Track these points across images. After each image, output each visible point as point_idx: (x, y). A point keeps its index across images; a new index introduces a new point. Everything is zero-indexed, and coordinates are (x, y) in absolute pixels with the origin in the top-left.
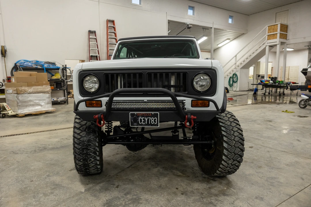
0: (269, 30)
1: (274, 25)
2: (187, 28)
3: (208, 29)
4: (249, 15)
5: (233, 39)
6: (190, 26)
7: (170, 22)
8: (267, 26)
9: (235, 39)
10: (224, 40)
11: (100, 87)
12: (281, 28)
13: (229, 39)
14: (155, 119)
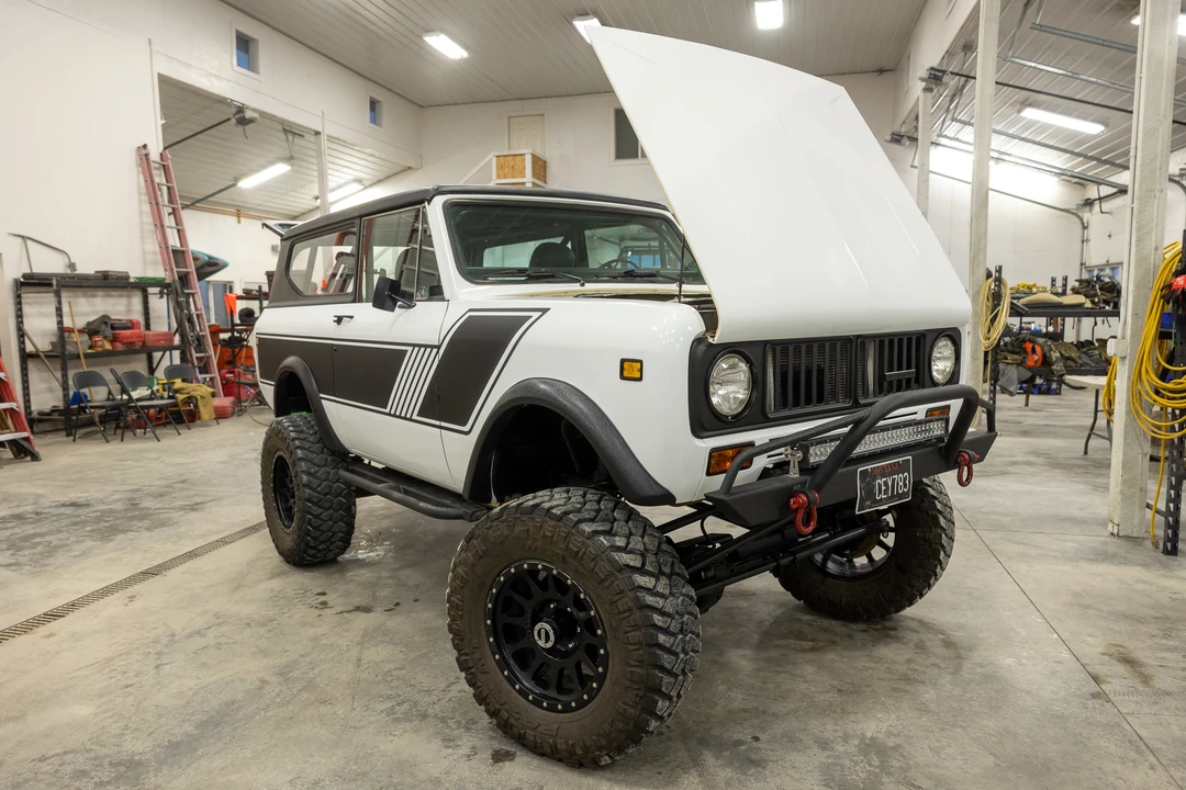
0: (500, 167)
1: (514, 155)
2: (233, 121)
3: (302, 136)
4: (422, 107)
5: (370, 183)
6: (249, 114)
7: (165, 83)
8: (492, 154)
9: (379, 182)
10: (342, 181)
11: (754, 395)
12: (533, 167)
13: (359, 181)
14: (905, 479)
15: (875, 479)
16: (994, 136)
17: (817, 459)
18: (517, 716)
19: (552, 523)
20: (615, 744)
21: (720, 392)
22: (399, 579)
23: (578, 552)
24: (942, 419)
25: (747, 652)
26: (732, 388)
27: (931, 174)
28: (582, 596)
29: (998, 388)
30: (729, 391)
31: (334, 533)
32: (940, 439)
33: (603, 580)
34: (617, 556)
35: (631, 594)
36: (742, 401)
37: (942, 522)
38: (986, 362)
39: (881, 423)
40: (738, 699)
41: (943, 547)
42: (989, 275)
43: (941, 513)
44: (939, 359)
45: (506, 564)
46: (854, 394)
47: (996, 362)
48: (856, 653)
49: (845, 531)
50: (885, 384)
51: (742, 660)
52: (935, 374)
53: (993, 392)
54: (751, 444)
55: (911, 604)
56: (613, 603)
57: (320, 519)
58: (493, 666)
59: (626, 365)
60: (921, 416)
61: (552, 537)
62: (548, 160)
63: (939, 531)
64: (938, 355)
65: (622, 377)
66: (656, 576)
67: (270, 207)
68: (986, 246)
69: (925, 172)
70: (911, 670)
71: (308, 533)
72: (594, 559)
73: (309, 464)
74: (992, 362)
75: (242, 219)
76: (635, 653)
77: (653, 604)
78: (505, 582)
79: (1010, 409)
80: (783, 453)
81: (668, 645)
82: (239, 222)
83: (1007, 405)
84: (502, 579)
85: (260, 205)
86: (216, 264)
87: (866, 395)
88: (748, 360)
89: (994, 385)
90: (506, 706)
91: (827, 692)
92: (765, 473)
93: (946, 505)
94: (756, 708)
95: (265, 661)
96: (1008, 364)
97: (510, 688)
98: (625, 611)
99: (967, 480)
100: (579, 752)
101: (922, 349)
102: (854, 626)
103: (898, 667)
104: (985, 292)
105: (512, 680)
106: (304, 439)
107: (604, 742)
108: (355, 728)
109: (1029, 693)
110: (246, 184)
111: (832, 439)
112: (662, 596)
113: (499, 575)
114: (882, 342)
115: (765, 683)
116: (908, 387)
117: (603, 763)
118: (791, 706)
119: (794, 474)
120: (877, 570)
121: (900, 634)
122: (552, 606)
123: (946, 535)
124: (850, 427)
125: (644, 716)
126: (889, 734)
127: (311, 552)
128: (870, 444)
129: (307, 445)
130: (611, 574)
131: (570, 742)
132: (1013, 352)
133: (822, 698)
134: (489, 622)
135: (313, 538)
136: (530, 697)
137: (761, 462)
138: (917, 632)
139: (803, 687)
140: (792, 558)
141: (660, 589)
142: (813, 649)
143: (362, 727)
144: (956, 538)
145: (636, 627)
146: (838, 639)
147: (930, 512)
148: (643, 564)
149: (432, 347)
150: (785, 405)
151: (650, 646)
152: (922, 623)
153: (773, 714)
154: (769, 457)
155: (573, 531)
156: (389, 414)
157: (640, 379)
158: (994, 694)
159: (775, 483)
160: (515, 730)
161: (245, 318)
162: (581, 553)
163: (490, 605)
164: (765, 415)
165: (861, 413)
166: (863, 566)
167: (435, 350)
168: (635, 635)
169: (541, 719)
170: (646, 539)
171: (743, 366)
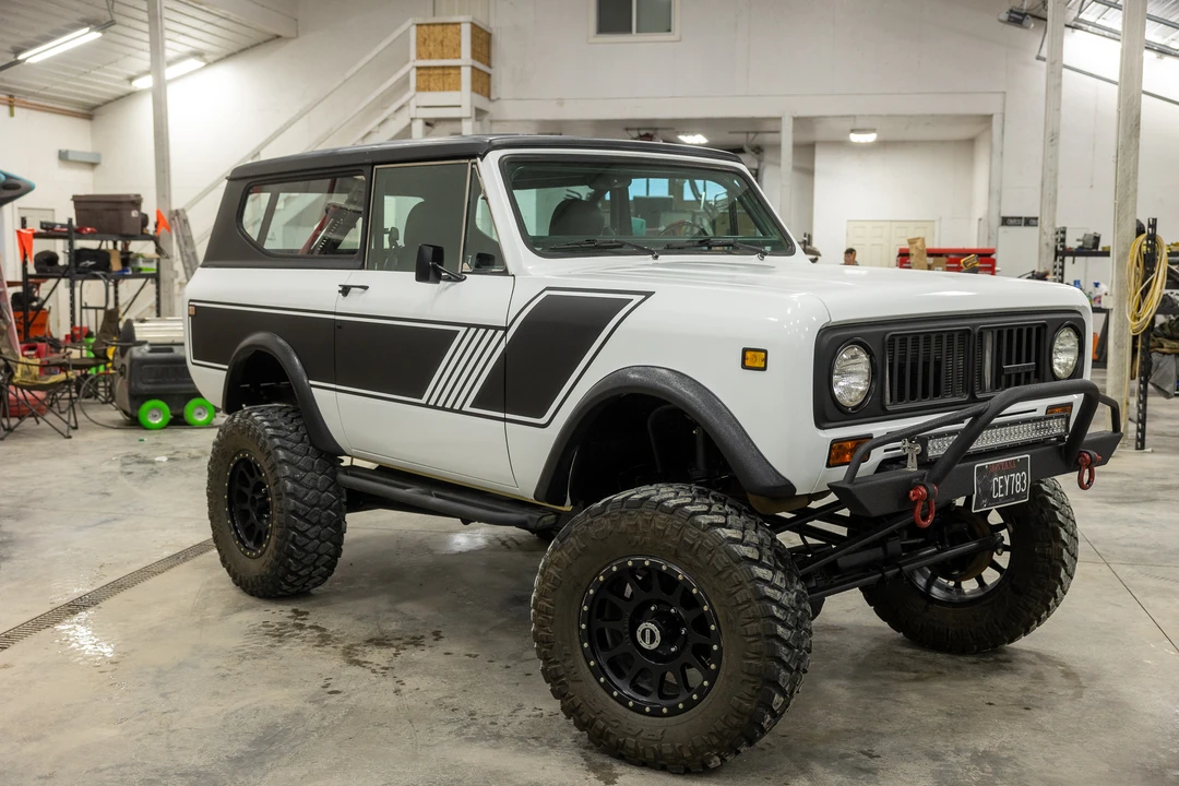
0: (422, 42)
1: (442, 24)
5: (217, 57)
8: (410, 22)
9: (230, 56)
11: (873, 386)
12: (473, 42)
13: (198, 54)
14: (1023, 478)
15: (992, 477)
16: (1149, 23)
17: (935, 453)
18: (615, 724)
19: (663, 516)
20: (727, 742)
21: (841, 384)
22: (402, 613)
23: (693, 545)
24: (1062, 417)
25: (842, 682)
26: (853, 379)
27: (1065, 71)
28: (695, 591)
29: (1150, 387)
30: (852, 383)
31: (320, 555)
32: (1060, 438)
33: (720, 573)
34: (736, 548)
35: (750, 586)
36: (862, 392)
37: (1064, 535)
38: (1134, 351)
39: (996, 420)
40: (839, 721)
41: (1065, 565)
42: (1140, 231)
43: (1062, 525)
44: (1061, 351)
45: (607, 562)
46: (971, 386)
47: (1147, 352)
48: (965, 683)
49: (953, 545)
50: (1003, 378)
51: (838, 690)
52: (1056, 367)
53: (1144, 393)
54: (869, 437)
55: (1027, 632)
56: (730, 595)
57: (307, 536)
58: (585, 672)
59: (749, 354)
60: (1041, 413)
61: (664, 530)
62: (494, 32)
63: (1060, 546)
64: (1060, 347)
65: (744, 366)
66: (774, 569)
67: (58, 91)
68: (1136, 190)
69: (1056, 67)
70: (1028, 697)
71: (290, 554)
72: (710, 552)
73: (293, 468)
74: (1142, 350)
75: (16, 110)
76: (753, 644)
77: (772, 596)
78: (605, 581)
79: (1170, 418)
80: (898, 448)
81: (786, 638)
82: (12, 114)
83: (1166, 411)
84: (601, 578)
85: (46, 88)
86: (16, 187)
87: (983, 389)
88: (868, 351)
89: (1145, 383)
90: (602, 715)
91: (936, 715)
92: (884, 466)
93: (1068, 518)
94: (861, 729)
95: (287, 690)
96: (1164, 354)
97: (607, 696)
98: (744, 603)
99: (1088, 482)
100: (687, 754)
101: (1042, 340)
102: (962, 659)
103: (1012, 695)
104: (1134, 254)
105: (608, 688)
106: (283, 438)
107: (715, 741)
108: (428, 746)
109: (1151, 715)
110: (34, 57)
111: (951, 433)
112: (779, 589)
113: (598, 575)
114: (1000, 333)
115: (866, 708)
116: (1027, 382)
117: (712, 765)
118: (897, 727)
119: (912, 467)
120: (988, 595)
121: (1015, 666)
122: (653, 608)
123: (1068, 551)
124: (967, 421)
125: (761, 710)
126: (1002, 748)
127: (291, 578)
128: (986, 441)
129: (289, 445)
130: (729, 566)
131: (677, 745)
132: (1171, 338)
133: (930, 720)
134: (583, 626)
135: (296, 560)
136: (631, 704)
137: (878, 455)
138: (1034, 664)
139: (909, 711)
140: (897, 570)
141: (777, 581)
142: (917, 680)
143: (435, 745)
144: (1080, 556)
145: (755, 619)
146: (945, 671)
147: (1050, 524)
148: (760, 557)
149: (497, 329)
150: (901, 398)
151: (769, 637)
152: (1041, 657)
153: (879, 733)
154: (885, 451)
155: (688, 523)
156: (426, 405)
157: (764, 369)
158: (1114, 716)
159: (894, 476)
160: (612, 740)
161: (45, 267)
162: (696, 546)
163: (586, 608)
164: (883, 408)
165: (979, 407)
166: (973, 592)
167: (500, 333)
168: (754, 627)
169: (642, 727)
170: (759, 534)
171: (864, 357)
